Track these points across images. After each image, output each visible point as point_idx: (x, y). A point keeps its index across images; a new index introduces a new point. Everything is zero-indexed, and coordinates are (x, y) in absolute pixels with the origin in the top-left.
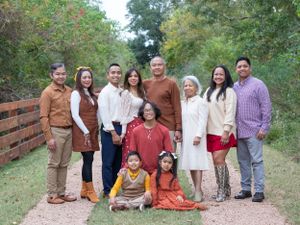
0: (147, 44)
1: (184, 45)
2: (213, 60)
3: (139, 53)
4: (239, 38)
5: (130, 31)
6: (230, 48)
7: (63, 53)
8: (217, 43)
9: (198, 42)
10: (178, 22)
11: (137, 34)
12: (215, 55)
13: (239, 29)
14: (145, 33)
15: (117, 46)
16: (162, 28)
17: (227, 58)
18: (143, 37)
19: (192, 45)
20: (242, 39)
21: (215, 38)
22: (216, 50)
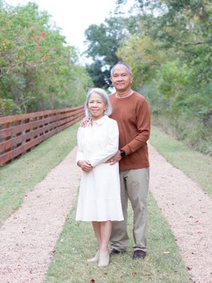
0: (103, 69)
1: (140, 70)
2: (168, 84)
3: (96, 78)
4: (193, 62)
5: (88, 57)
6: (185, 72)
7: (26, 75)
8: (172, 67)
9: (153, 67)
10: (133, 48)
11: (94, 59)
12: (170, 79)
13: (194, 53)
14: (101, 58)
15: (75, 70)
16: (118, 54)
17: (182, 82)
18: (99, 62)
19: (146, 69)
20: (196, 63)
21: (169, 63)
22: (171, 74)
